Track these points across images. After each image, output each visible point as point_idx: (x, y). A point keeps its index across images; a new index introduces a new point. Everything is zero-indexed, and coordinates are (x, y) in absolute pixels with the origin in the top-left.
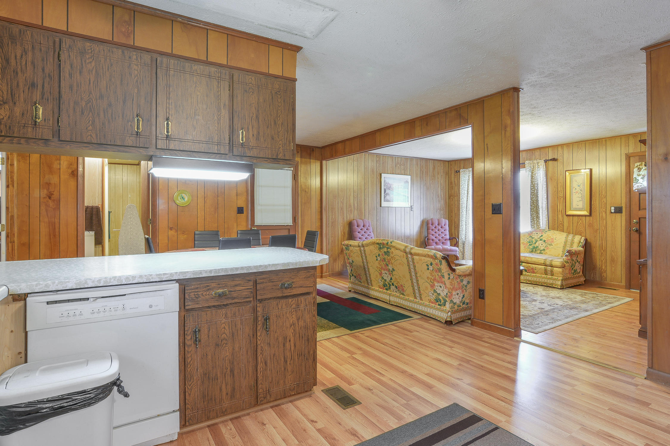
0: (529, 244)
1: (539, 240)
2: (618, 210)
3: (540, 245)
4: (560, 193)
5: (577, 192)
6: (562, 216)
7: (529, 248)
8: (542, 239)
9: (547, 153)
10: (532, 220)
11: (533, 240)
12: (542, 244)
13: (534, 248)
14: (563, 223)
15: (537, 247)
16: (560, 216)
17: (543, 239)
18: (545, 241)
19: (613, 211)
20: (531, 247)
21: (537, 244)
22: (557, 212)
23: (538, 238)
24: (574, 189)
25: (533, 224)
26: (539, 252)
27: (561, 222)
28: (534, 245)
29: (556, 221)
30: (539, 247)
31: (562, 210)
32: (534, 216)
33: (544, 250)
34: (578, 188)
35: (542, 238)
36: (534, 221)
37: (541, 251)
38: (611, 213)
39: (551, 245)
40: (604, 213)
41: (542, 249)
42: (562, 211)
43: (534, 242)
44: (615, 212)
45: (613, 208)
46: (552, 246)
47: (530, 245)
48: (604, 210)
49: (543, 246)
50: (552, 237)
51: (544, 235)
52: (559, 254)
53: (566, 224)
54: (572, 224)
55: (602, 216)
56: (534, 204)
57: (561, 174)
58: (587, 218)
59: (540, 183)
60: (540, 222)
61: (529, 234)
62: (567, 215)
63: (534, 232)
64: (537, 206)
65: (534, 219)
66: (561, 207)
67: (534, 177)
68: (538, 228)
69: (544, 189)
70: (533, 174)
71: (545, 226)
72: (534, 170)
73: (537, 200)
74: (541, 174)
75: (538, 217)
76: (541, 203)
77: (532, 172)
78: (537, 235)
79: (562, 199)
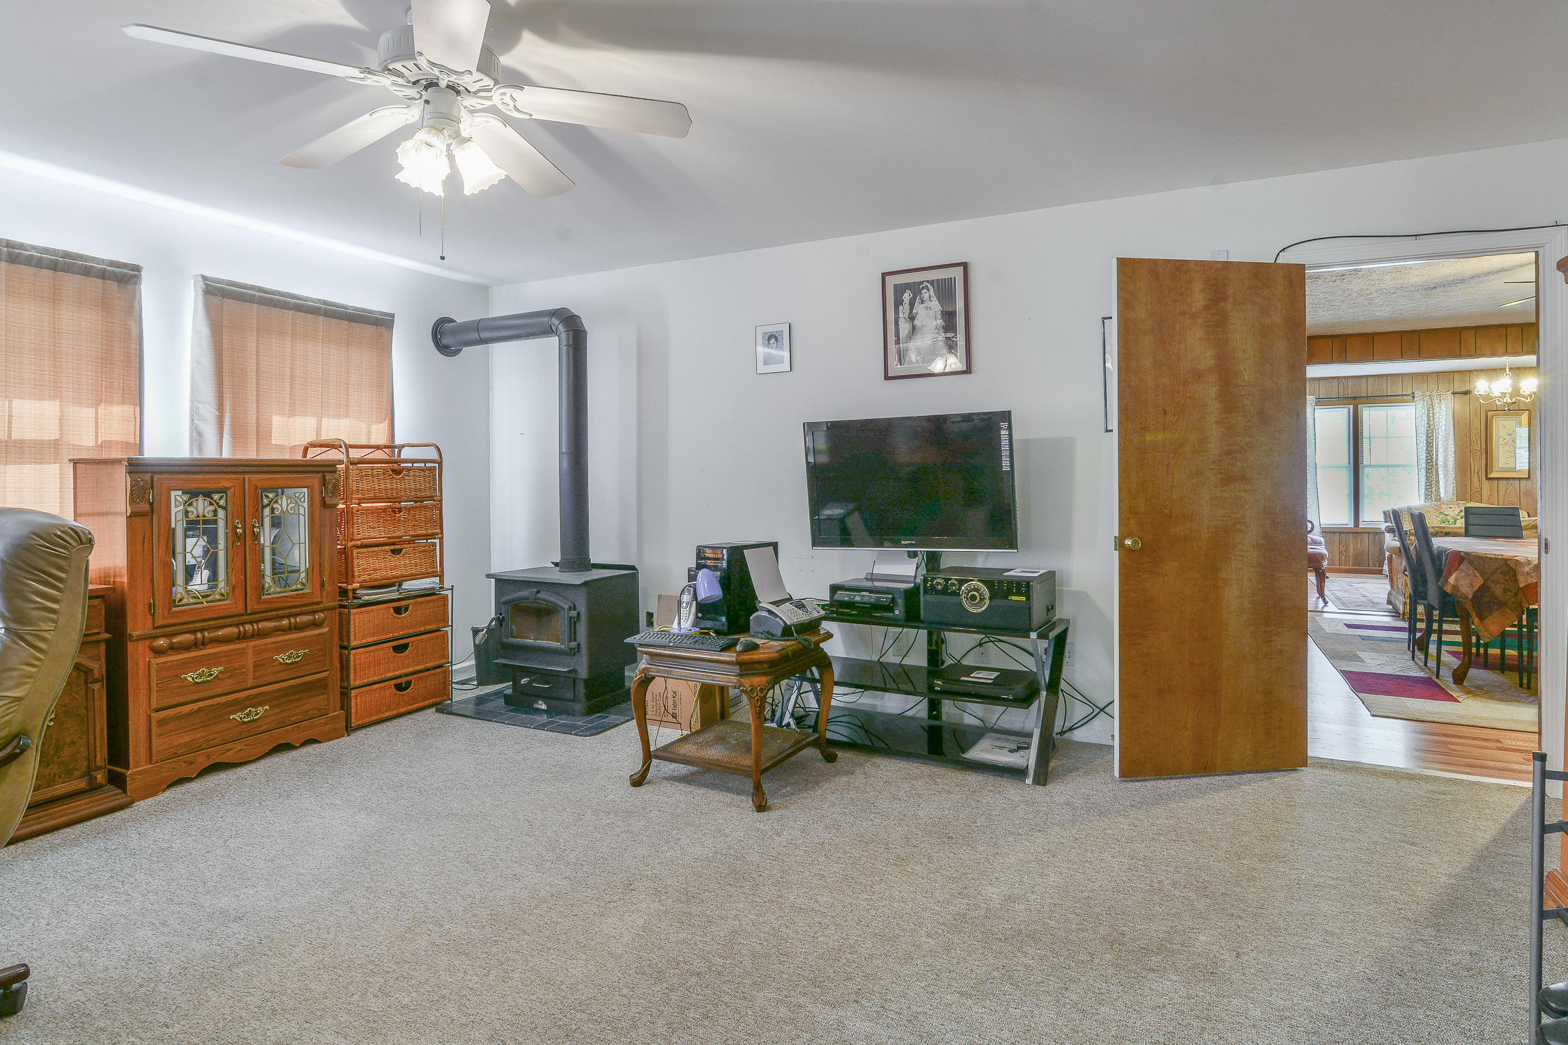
4: (1476, 445)
5: (1504, 444)
6: (1480, 481)
8: (1462, 514)
9: (1451, 381)
10: (1428, 487)
11: (1449, 518)
14: (1480, 491)
16: (1475, 480)
22: (1469, 473)
23: (1457, 516)
24: (1501, 439)
25: (1429, 493)
27: (1476, 490)
29: (1469, 488)
31: (1479, 470)
32: (1432, 481)
34: (1507, 437)
36: (1432, 488)
42: (1478, 472)
53: (1485, 493)
54: (1496, 492)
56: (1432, 462)
57: (1476, 416)
58: (1523, 482)
59: (1443, 428)
60: (1441, 489)
61: (1436, 510)
62: (1488, 479)
63: (1444, 506)
64: (1437, 464)
65: (1430, 485)
66: (1477, 465)
67: (1432, 418)
68: (1438, 498)
69: (1452, 437)
70: (1431, 412)
71: (1451, 496)
72: (1433, 406)
73: (1437, 455)
74: (1444, 413)
75: (1438, 482)
76: (1446, 460)
77: (1429, 411)
78: (1451, 510)
79: (1478, 453)
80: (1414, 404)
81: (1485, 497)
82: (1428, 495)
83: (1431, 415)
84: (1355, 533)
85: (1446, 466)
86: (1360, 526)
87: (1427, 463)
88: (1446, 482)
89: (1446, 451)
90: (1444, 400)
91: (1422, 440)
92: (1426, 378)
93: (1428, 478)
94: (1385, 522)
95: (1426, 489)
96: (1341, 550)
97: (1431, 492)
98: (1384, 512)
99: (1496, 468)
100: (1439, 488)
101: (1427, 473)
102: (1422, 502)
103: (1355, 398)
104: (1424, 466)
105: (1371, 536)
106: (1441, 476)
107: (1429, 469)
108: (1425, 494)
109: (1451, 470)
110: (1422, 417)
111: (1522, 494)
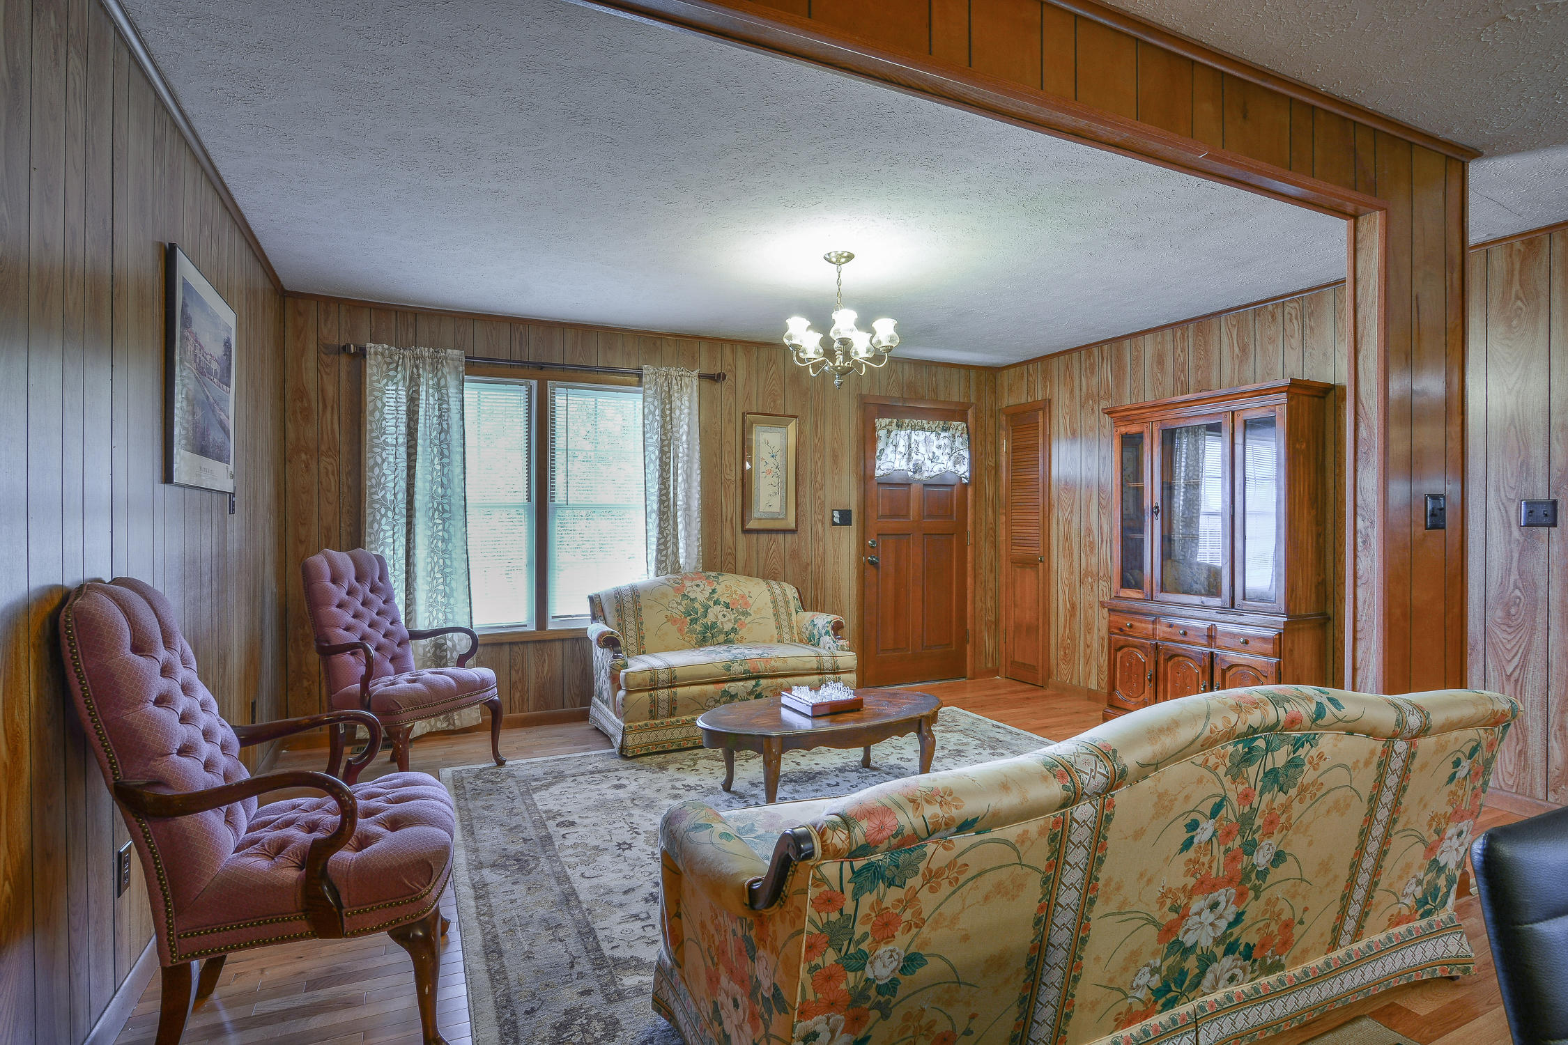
0: (689, 618)
1: (711, 603)
2: (846, 518)
3: (720, 617)
4: (728, 471)
5: (769, 472)
6: (733, 534)
7: (692, 631)
8: (718, 600)
9: (697, 355)
10: (662, 547)
11: (697, 605)
12: (724, 616)
13: (706, 628)
14: (734, 551)
15: (714, 625)
16: (728, 534)
17: (722, 600)
18: (727, 606)
19: (837, 520)
20: (698, 628)
21: (711, 617)
22: (719, 520)
23: (709, 599)
24: (763, 463)
25: (664, 558)
26: (721, 638)
27: (729, 550)
28: (705, 620)
29: (719, 548)
30: (719, 623)
31: (732, 516)
32: (667, 535)
33: (734, 630)
34: (770, 460)
35: (716, 596)
36: (667, 549)
37: (727, 634)
38: (834, 524)
39: (746, 614)
40: (820, 525)
41: (728, 627)
42: (732, 519)
43: (701, 610)
44: (840, 524)
45: (836, 514)
46: (749, 619)
47: (694, 621)
48: (820, 517)
49: (729, 620)
50: (739, 592)
51: (719, 589)
52: (772, 637)
53: (741, 555)
54: (755, 553)
55: (817, 533)
56: (669, 500)
57: (730, 421)
58: (789, 537)
59: (684, 438)
60: (680, 551)
61: (677, 590)
62: (746, 532)
63: (687, 583)
64: (675, 504)
65: (665, 543)
66: (731, 508)
67: (668, 418)
68: (676, 569)
69: (697, 455)
70: (668, 407)
71: (694, 564)
72: (670, 396)
73: (675, 488)
74: (686, 411)
75: (676, 537)
76: (688, 497)
77: (663, 403)
78: (699, 589)
79: (733, 486)
80: (641, 389)
81: (740, 565)
82: (661, 562)
83: (668, 412)
84: (539, 641)
85: (688, 508)
86: (550, 627)
87: (661, 502)
88: (687, 537)
89: (688, 480)
90: (687, 386)
91: (653, 457)
92: (658, 343)
93: (662, 530)
94: (594, 618)
95: (659, 551)
96: (513, 679)
97: (666, 555)
98: (591, 599)
99: (756, 514)
100: (678, 549)
101: (661, 520)
102: (652, 574)
103: (540, 367)
104: (655, 507)
105: (568, 646)
106: (680, 527)
107: (664, 513)
108: (657, 560)
109: (696, 514)
110: (654, 415)
111: (787, 557)
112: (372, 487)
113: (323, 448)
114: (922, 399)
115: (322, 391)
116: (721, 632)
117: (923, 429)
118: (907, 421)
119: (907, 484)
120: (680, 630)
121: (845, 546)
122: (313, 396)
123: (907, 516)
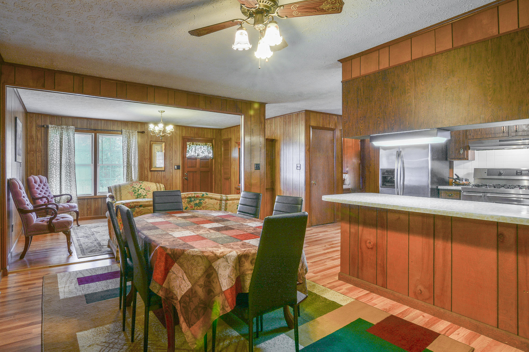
1: (140, 189)
2: (178, 167)
3: (142, 192)
4: (146, 156)
7: (134, 195)
9: (137, 127)
10: (128, 175)
11: (136, 189)
12: (143, 192)
13: (138, 194)
15: (140, 194)
16: (146, 171)
17: (143, 188)
18: (144, 189)
19: (176, 168)
20: (136, 194)
21: (140, 192)
22: (143, 168)
23: (139, 188)
24: (155, 154)
26: (142, 197)
27: (146, 176)
29: (143, 175)
30: (142, 193)
32: (129, 172)
33: (146, 195)
35: (141, 187)
36: (129, 175)
37: (144, 196)
38: (175, 169)
39: (149, 191)
40: (171, 169)
41: (144, 194)
42: (147, 168)
45: (176, 166)
47: (135, 193)
48: (171, 167)
50: (148, 186)
51: (142, 185)
53: (150, 177)
54: (153, 176)
55: (170, 171)
56: (129, 163)
57: (146, 143)
58: (163, 172)
59: (134, 147)
60: (133, 176)
61: (131, 185)
62: (151, 171)
63: (134, 184)
64: (131, 164)
65: (128, 174)
66: (147, 165)
67: (129, 143)
68: (132, 180)
69: (137, 152)
70: (129, 140)
71: (136, 179)
72: (130, 137)
73: (131, 160)
74: (134, 141)
75: (131, 172)
76: (135, 162)
77: (128, 139)
78: (137, 185)
79: (147, 160)
80: (122, 135)
81: (149, 179)
82: (127, 179)
83: (129, 141)
84: (95, 198)
85: (135, 165)
86: (97, 195)
87: (127, 164)
88: (135, 172)
89: (135, 158)
90: (134, 135)
91: (125, 152)
92: (127, 123)
93: (127, 171)
94: (109, 192)
95: (127, 176)
96: (88, 208)
97: (129, 177)
98: (108, 188)
99: (153, 166)
100: (132, 175)
101: (127, 168)
102: (125, 182)
103: (95, 130)
104: (126, 165)
105: (102, 199)
106: (133, 170)
107: (128, 166)
108: (126, 178)
109: (137, 167)
110: (125, 142)
111: (162, 177)
112: (50, 160)
113: (37, 150)
114: (200, 137)
115: (37, 137)
116: (142, 196)
117: (199, 145)
118: (195, 143)
119: (196, 159)
120: (131, 195)
121: (178, 174)
122: (35, 138)
123: (196, 167)
